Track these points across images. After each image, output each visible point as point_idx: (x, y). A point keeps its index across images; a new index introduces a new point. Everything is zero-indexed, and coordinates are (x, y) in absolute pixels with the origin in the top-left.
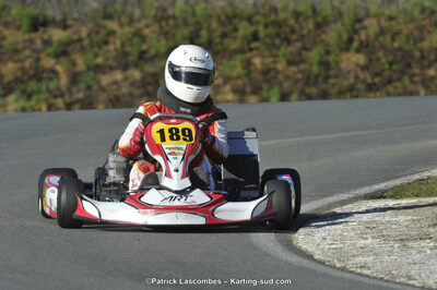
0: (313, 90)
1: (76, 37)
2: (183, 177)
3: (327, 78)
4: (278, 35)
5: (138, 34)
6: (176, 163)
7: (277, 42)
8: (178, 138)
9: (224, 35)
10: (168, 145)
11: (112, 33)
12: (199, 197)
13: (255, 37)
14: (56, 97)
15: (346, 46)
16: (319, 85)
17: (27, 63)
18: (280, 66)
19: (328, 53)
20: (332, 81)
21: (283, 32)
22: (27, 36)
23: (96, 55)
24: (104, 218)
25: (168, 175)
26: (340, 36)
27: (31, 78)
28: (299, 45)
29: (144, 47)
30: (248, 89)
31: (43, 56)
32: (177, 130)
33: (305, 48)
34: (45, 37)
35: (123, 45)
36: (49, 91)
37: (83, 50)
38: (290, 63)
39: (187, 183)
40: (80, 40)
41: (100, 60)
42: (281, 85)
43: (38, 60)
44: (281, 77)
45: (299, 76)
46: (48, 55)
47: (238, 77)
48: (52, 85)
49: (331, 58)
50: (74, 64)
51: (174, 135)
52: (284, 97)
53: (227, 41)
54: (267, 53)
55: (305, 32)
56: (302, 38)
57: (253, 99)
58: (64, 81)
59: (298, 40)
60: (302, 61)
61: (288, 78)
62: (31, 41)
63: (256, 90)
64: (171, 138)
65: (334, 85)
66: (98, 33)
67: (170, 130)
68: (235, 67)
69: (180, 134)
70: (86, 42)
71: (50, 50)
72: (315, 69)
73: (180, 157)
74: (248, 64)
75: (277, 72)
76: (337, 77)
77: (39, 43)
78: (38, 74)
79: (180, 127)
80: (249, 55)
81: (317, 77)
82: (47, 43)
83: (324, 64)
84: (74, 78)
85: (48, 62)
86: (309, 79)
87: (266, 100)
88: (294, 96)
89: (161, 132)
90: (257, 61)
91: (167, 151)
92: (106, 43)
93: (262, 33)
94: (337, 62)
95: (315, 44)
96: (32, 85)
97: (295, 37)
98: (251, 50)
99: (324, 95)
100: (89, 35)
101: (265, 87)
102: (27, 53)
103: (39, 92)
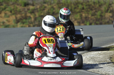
0: (98, 22)
1: (36, 8)
2: (54, 53)
3: (102, 19)
4: (89, 8)
5: (52, 7)
6: (51, 49)
7: (89, 10)
8: (50, 42)
9: (75, 8)
10: (47, 44)
11: (45, 7)
12: (59, 59)
13: (83, 8)
14: (31, 23)
15: (107, 11)
16: (100, 21)
17: (23, 15)
18: (90, 16)
19: (102, 13)
20: (103, 20)
21: (90, 7)
22: (23, 8)
23: (41, 13)
24: (31, 65)
25: (49, 52)
26: (105, 8)
27: (24, 18)
28: (94, 11)
29: (54, 11)
30: (81, 22)
31: (27, 13)
32: (49, 40)
33: (96, 12)
34: (28, 8)
35: (48, 10)
36: (29, 22)
37: (38, 11)
38: (92, 15)
39: (55, 55)
40: (37, 9)
41: (42, 14)
42: (90, 21)
43: (26, 14)
44: (90, 19)
45: (94, 19)
46: (29, 13)
47: (79, 19)
48: (30, 20)
49: (103, 14)
50: (35, 15)
51: (49, 41)
52: (91, 24)
53: (76, 10)
54: (86, 13)
55: (96, 7)
56: (95, 9)
57: (82, 25)
58: (33, 19)
59: (94, 9)
60: (95, 15)
61: (91, 19)
62: (24, 9)
63: (83, 22)
64: (48, 42)
65: (103, 21)
66: (42, 7)
67: (47, 40)
68: (78, 16)
69: (50, 41)
70: (39, 10)
71: (29, 11)
72: (99, 17)
73: (52, 48)
74: (81, 16)
75: (89, 18)
76: (104, 19)
77: (26, 10)
78: (26, 18)
79: (50, 39)
80: (81, 13)
81: (99, 19)
82: (28, 9)
83: (101, 16)
84: (35, 19)
85: (29, 15)
86: (97, 20)
87: (86, 25)
88: (93, 24)
89: (45, 40)
90: (84, 15)
91: (48, 46)
92: (44, 10)
93: (85, 7)
94: (104, 15)
95: (99, 10)
96: (24, 20)
97: (93, 9)
98: (82, 12)
99: (101, 24)
100: (40, 8)
101: (86, 21)
102: (23, 12)
103: (26, 22)
